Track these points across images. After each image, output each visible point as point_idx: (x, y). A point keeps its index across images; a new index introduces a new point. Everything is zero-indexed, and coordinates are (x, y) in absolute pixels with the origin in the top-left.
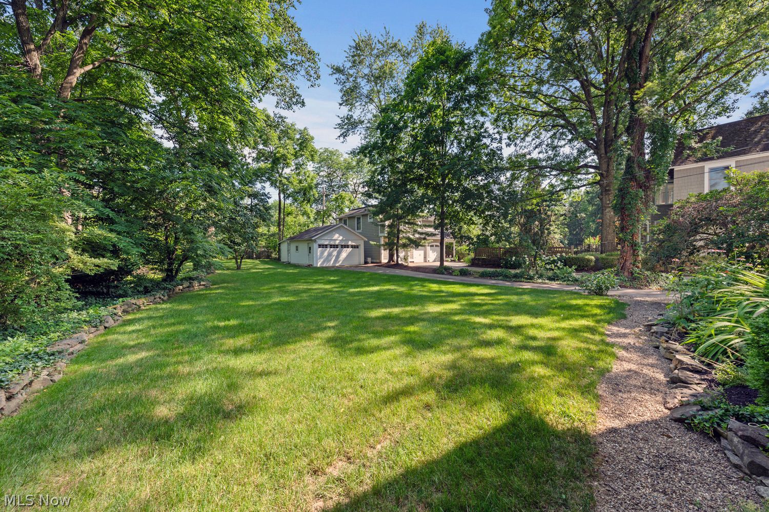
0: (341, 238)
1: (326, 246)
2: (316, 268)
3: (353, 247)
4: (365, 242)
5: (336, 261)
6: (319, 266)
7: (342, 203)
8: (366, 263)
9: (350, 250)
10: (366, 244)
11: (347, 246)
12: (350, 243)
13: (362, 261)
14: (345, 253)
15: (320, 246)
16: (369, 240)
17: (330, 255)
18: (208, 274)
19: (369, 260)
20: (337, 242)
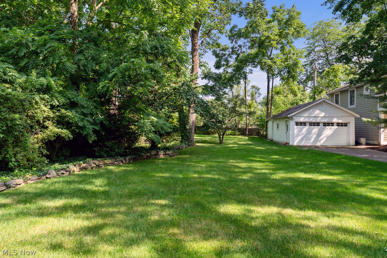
0: (323, 114)
1: (304, 124)
2: (292, 146)
3: (338, 124)
4: (356, 119)
5: (317, 139)
6: (295, 144)
7: (335, 76)
8: (357, 143)
9: (335, 127)
10: (358, 121)
11: (332, 124)
12: (335, 120)
13: (352, 141)
14: (329, 131)
15: (297, 124)
16: (361, 117)
17: (309, 133)
18: (189, 146)
19: (363, 140)
20: (318, 120)
